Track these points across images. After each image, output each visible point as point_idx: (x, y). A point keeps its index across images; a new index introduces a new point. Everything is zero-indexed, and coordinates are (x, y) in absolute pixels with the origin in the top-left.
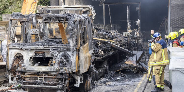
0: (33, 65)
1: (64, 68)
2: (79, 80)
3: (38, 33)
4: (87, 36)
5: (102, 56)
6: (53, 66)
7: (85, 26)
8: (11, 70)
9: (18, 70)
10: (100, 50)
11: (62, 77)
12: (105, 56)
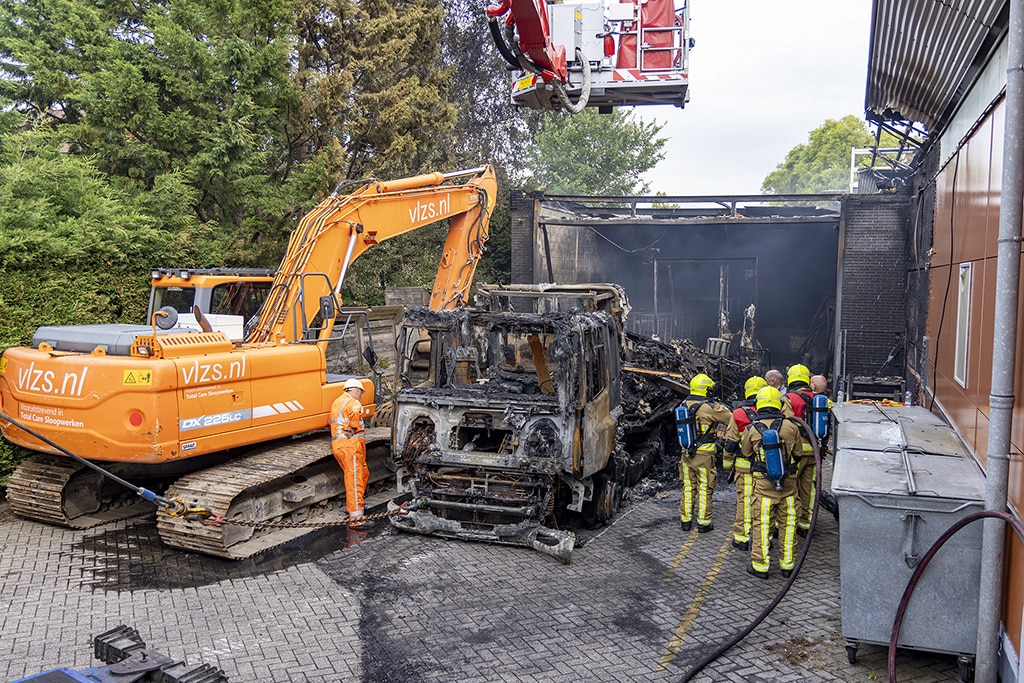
0: (461, 449)
1: (542, 461)
2: (582, 494)
3: (475, 358)
4: (605, 372)
5: (648, 418)
6: (511, 453)
7: (600, 346)
8: (402, 458)
9: (420, 459)
10: (642, 402)
11: (536, 484)
12: (656, 415)
